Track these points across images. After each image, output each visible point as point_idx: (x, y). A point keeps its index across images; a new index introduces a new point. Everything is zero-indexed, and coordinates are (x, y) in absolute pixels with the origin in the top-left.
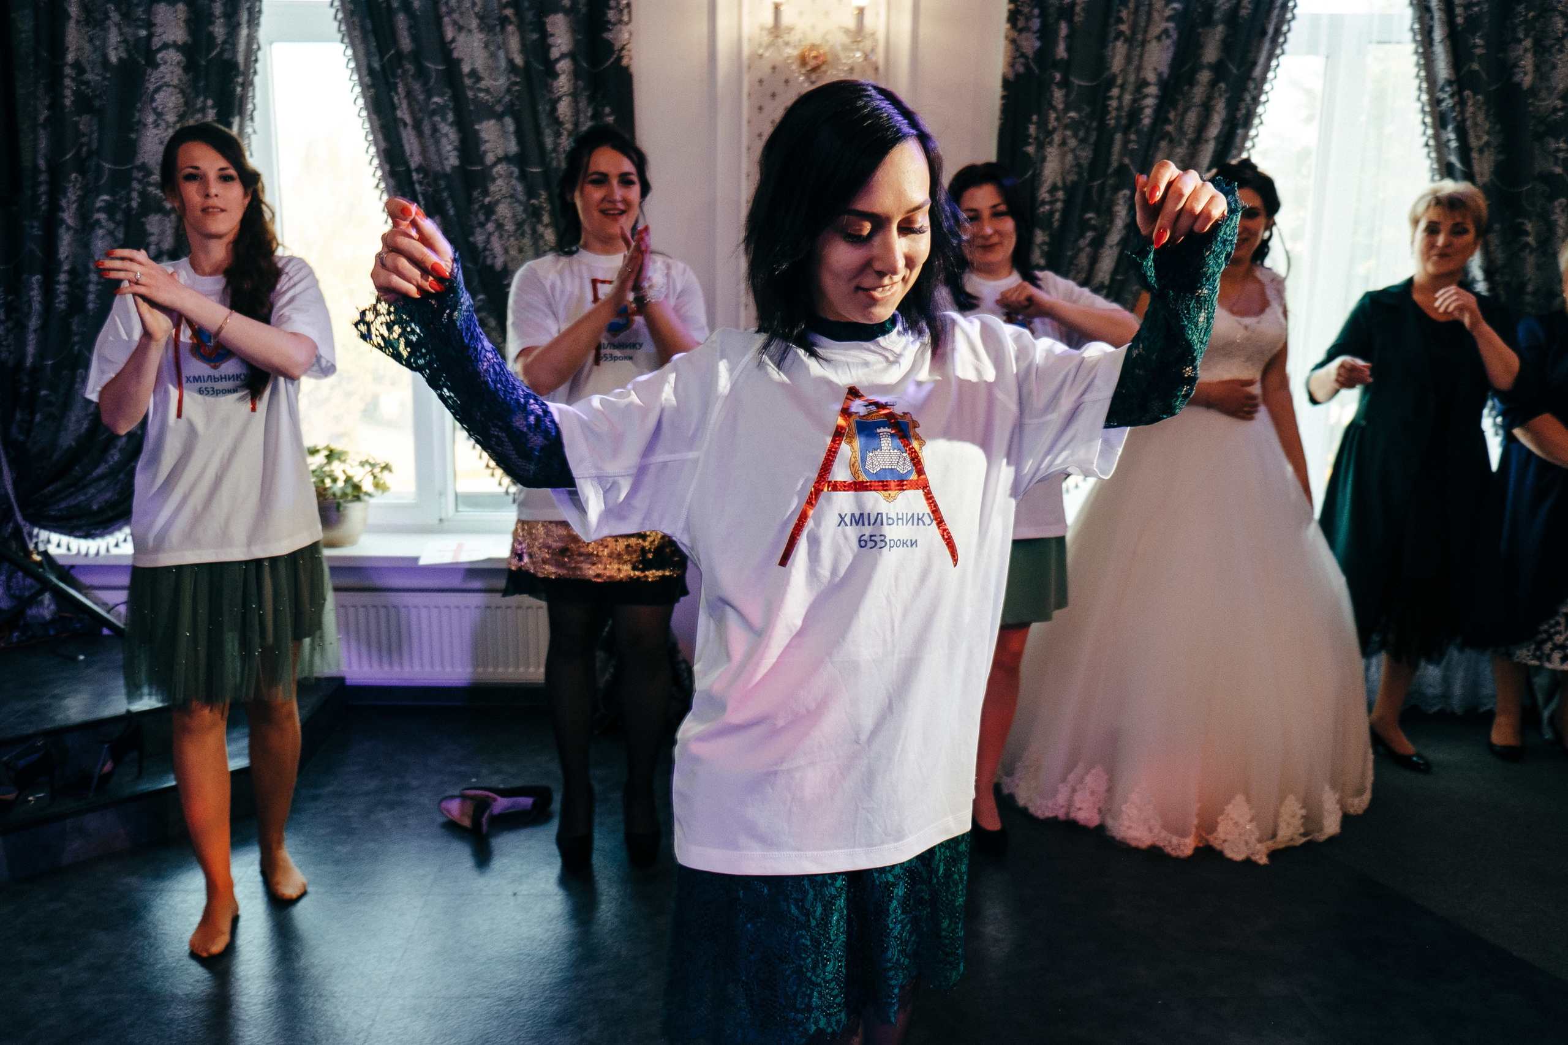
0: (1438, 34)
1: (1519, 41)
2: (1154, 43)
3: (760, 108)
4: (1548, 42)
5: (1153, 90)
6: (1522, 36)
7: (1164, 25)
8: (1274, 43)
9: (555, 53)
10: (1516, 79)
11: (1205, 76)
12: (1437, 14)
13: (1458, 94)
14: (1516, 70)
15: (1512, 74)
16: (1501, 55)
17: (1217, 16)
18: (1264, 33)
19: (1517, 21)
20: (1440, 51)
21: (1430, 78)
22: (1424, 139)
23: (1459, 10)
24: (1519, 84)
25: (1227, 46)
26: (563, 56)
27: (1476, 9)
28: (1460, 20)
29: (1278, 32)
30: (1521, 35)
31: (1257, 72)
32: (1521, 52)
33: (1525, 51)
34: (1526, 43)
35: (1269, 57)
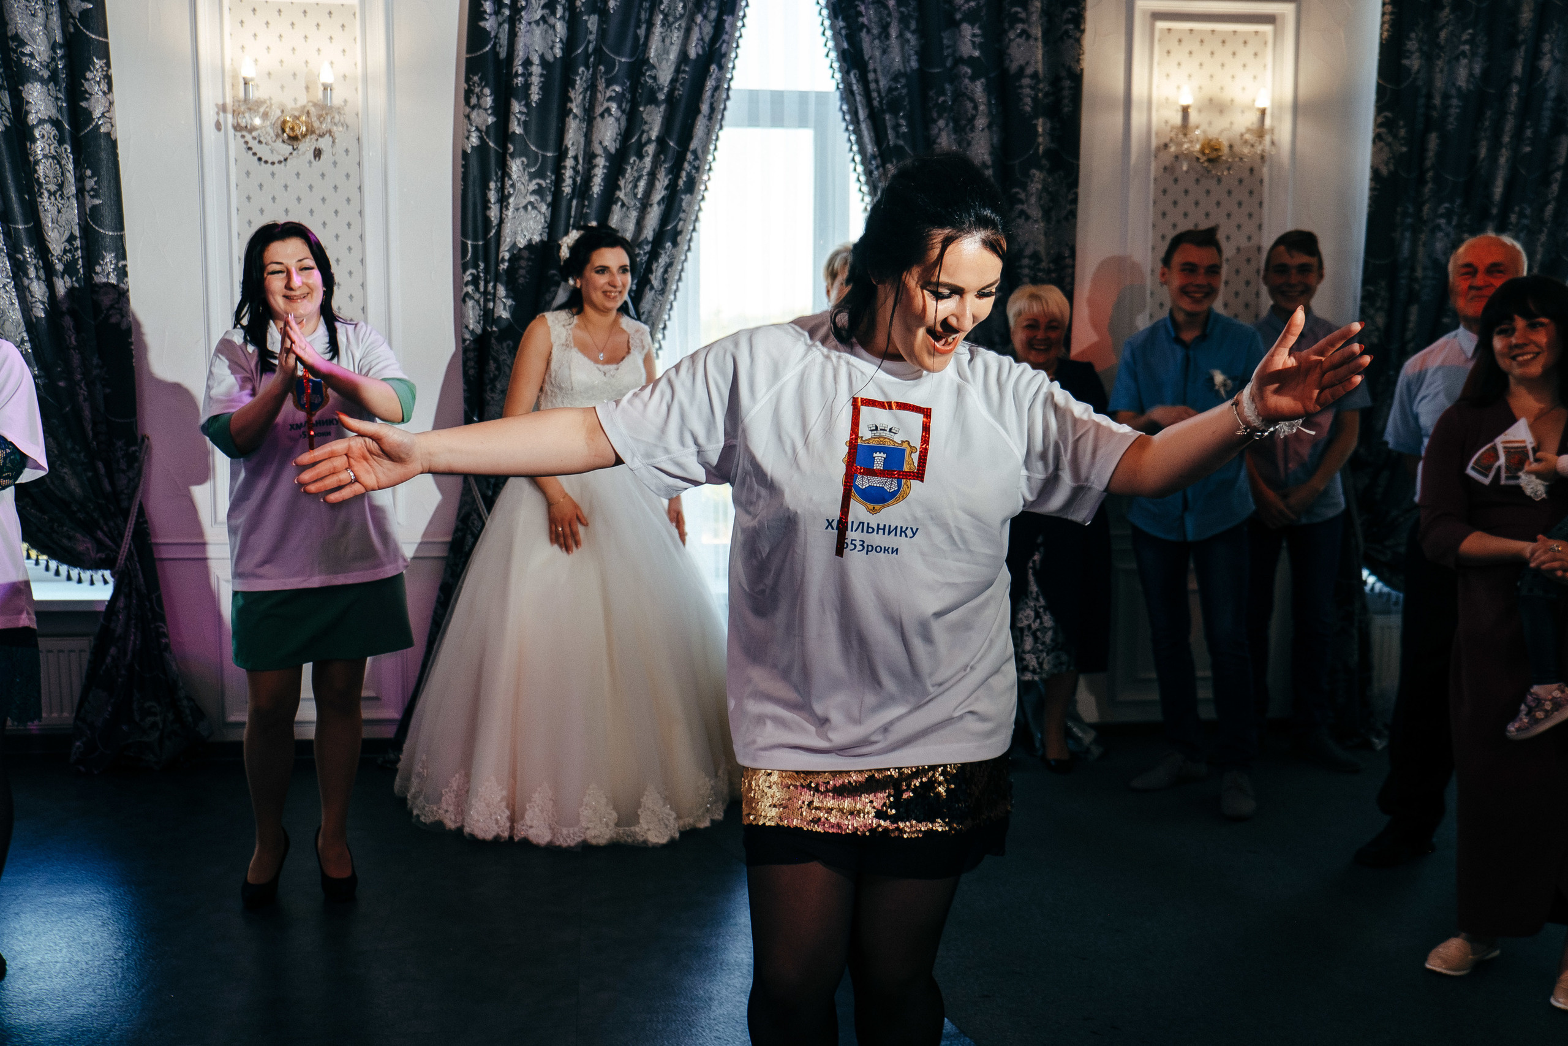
0: (862, 115)
1: (935, 121)
2: (599, 119)
3: (248, 173)
4: (962, 123)
5: (601, 161)
7: (606, 105)
8: (711, 118)
9: (32, 119)
11: (651, 149)
12: (858, 98)
13: (881, 166)
16: (925, 133)
17: (659, 96)
18: (699, 112)
19: (929, 104)
20: (864, 128)
21: (862, 151)
23: (875, 95)
25: (668, 123)
26: (41, 122)
28: (876, 103)
29: (712, 109)
30: (935, 115)
32: (936, 131)
33: (940, 130)
34: (941, 123)
35: (709, 132)
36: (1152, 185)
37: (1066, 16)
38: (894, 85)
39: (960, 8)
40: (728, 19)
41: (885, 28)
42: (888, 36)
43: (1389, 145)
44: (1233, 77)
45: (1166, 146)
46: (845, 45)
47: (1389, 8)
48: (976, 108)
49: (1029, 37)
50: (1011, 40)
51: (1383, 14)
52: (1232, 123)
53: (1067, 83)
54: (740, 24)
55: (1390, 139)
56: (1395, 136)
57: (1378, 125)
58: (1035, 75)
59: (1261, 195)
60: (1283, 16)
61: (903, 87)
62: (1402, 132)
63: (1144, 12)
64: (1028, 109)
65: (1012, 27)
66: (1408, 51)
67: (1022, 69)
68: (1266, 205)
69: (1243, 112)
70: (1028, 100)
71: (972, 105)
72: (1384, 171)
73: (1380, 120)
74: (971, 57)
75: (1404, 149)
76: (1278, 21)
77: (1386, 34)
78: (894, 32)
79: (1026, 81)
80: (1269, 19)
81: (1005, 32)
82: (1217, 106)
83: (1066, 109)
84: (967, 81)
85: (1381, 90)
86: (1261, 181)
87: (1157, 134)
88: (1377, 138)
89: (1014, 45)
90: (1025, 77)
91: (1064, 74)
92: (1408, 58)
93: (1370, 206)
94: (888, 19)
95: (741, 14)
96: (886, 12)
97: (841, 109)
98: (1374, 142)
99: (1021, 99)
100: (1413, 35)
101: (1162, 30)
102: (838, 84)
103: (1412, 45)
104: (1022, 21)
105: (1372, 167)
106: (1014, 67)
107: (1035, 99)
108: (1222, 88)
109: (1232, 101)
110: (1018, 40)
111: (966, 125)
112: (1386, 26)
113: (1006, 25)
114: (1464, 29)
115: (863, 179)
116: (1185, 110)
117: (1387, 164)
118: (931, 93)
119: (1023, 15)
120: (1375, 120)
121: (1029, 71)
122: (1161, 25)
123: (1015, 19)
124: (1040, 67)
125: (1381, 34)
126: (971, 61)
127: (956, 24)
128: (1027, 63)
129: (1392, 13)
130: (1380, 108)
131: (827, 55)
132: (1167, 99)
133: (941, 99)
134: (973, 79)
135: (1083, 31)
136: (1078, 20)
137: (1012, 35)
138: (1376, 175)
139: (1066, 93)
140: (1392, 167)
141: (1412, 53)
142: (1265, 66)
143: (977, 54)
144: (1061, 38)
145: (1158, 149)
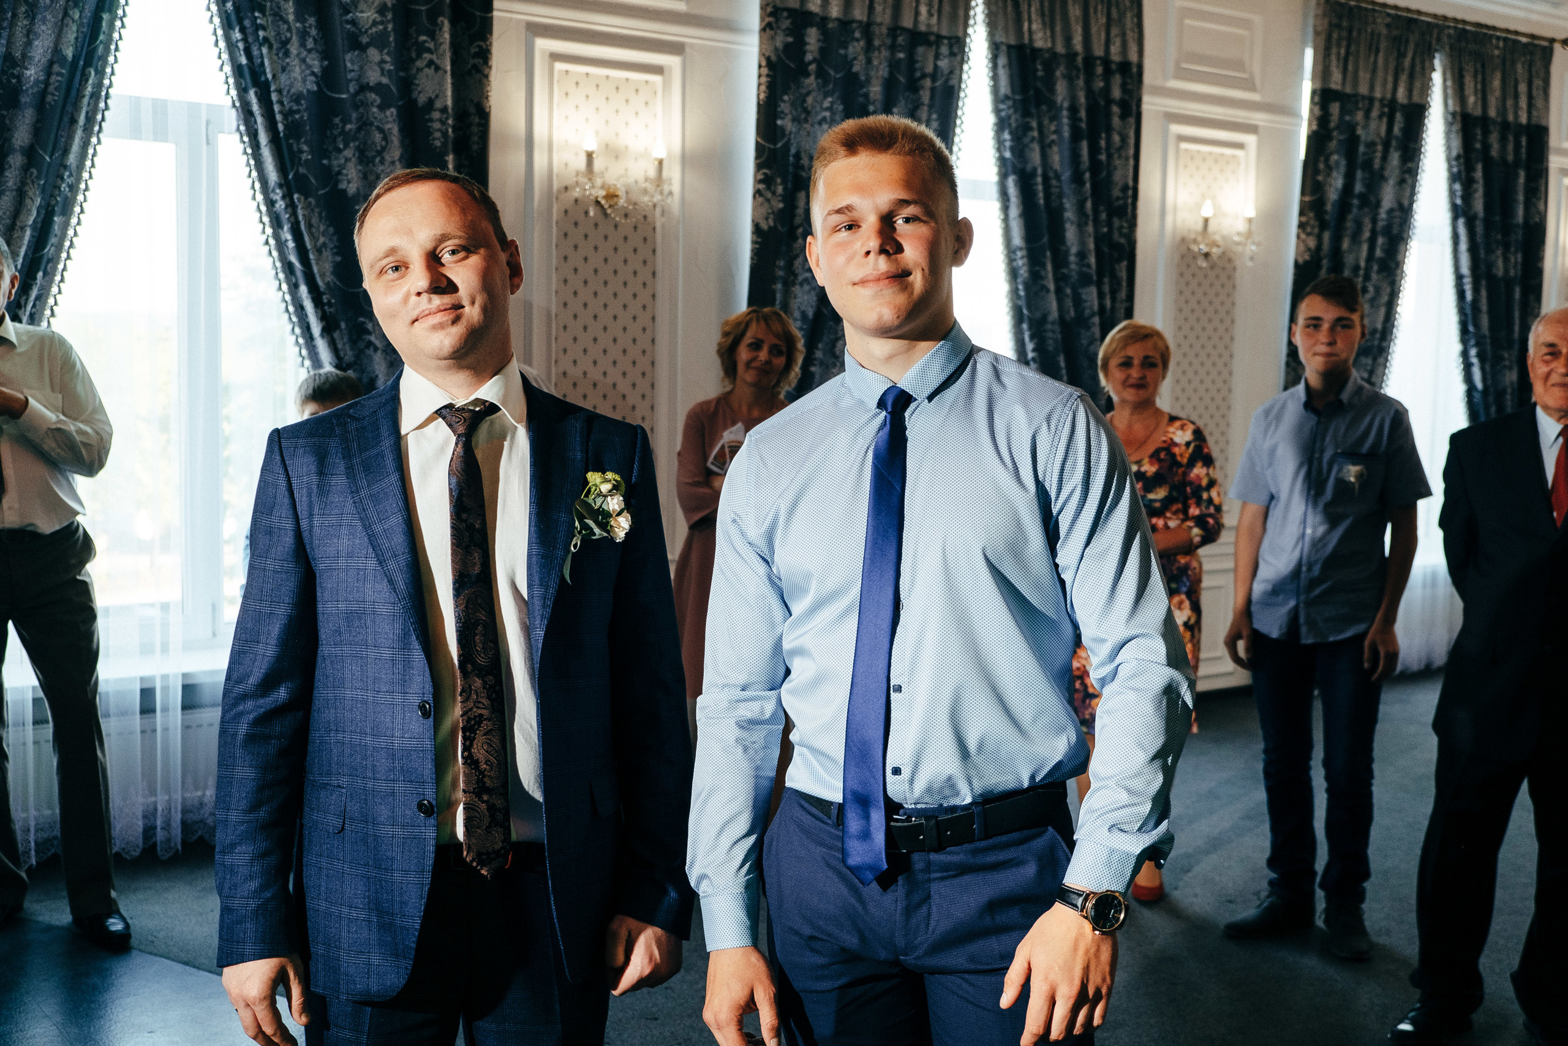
0: (263, 138)
1: (341, 151)
4: (370, 154)
6: (341, 146)
8: (88, 131)
10: (342, 186)
11: (16, 160)
12: (259, 120)
13: (288, 196)
14: (340, 177)
15: (337, 182)
16: (325, 162)
17: (25, 99)
18: (73, 121)
19: (335, 132)
20: (266, 153)
21: (263, 179)
22: (264, 237)
23: (279, 117)
24: (345, 191)
25: (37, 131)
27: (297, 116)
28: (281, 127)
29: (90, 120)
31: (72, 159)
32: (343, 161)
33: (347, 160)
34: (348, 153)
35: (86, 144)
36: (555, 229)
37: (473, 50)
38: (295, 108)
39: (366, 31)
40: (106, 16)
41: (285, 43)
42: (287, 54)
43: (768, 200)
44: (627, 124)
45: (566, 188)
46: (244, 61)
47: (765, 71)
48: (385, 138)
49: (437, 68)
50: (419, 70)
51: (760, 76)
52: (626, 170)
53: (476, 120)
54: (118, 23)
55: (769, 195)
56: (774, 193)
57: (758, 181)
58: (444, 110)
59: (654, 243)
60: (670, 67)
61: (305, 110)
62: (780, 189)
63: (543, 51)
64: (438, 143)
65: (419, 56)
66: (782, 112)
67: (431, 102)
68: (659, 252)
69: (636, 159)
70: (438, 135)
71: (381, 135)
72: (764, 226)
73: (760, 177)
74: (379, 84)
75: (781, 205)
76: (666, 72)
77: (762, 96)
78: (294, 49)
79: (436, 115)
80: (658, 70)
81: (413, 61)
82: (615, 153)
83: (475, 147)
84: (375, 110)
85: (759, 149)
86: (654, 228)
87: (557, 176)
88: (757, 193)
89: (421, 75)
90: (435, 110)
91: (472, 110)
92: (783, 118)
93: (752, 258)
94: (288, 35)
95: (120, 12)
96: (286, 26)
97: (238, 129)
98: (754, 197)
99: (431, 134)
100: (786, 98)
101: (560, 71)
102: (233, 102)
103: (784, 107)
104: (429, 51)
105: (753, 221)
106: (422, 99)
107: (445, 134)
108: (617, 134)
109: (626, 147)
110: (426, 70)
111: (374, 157)
112: (763, 88)
113: (414, 55)
114: (826, 96)
115: (263, 208)
116: (590, 156)
117: (767, 219)
118: (337, 120)
119: (431, 45)
120: (755, 176)
121: (438, 104)
122: (559, 66)
123: (422, 49)
124: (449, 102)
125: (758, 95)
126: (378, 88)
127: (363, 48)
128: (437, 96)
129: (768, 76)
130: (759, 167)
131: (221, 69)
132: (566, 141)
133: (348, 127)
134: (382, 107)
135: (490, 68)
136: (485, 55)
137: (419, 64)
138: (757, 229)
139: (475, 129)
140: (771, 223)
141: (786, 115)
142: (655, 115)
143: (385, 80)
144: (469, 73)
145: (559, 191)
